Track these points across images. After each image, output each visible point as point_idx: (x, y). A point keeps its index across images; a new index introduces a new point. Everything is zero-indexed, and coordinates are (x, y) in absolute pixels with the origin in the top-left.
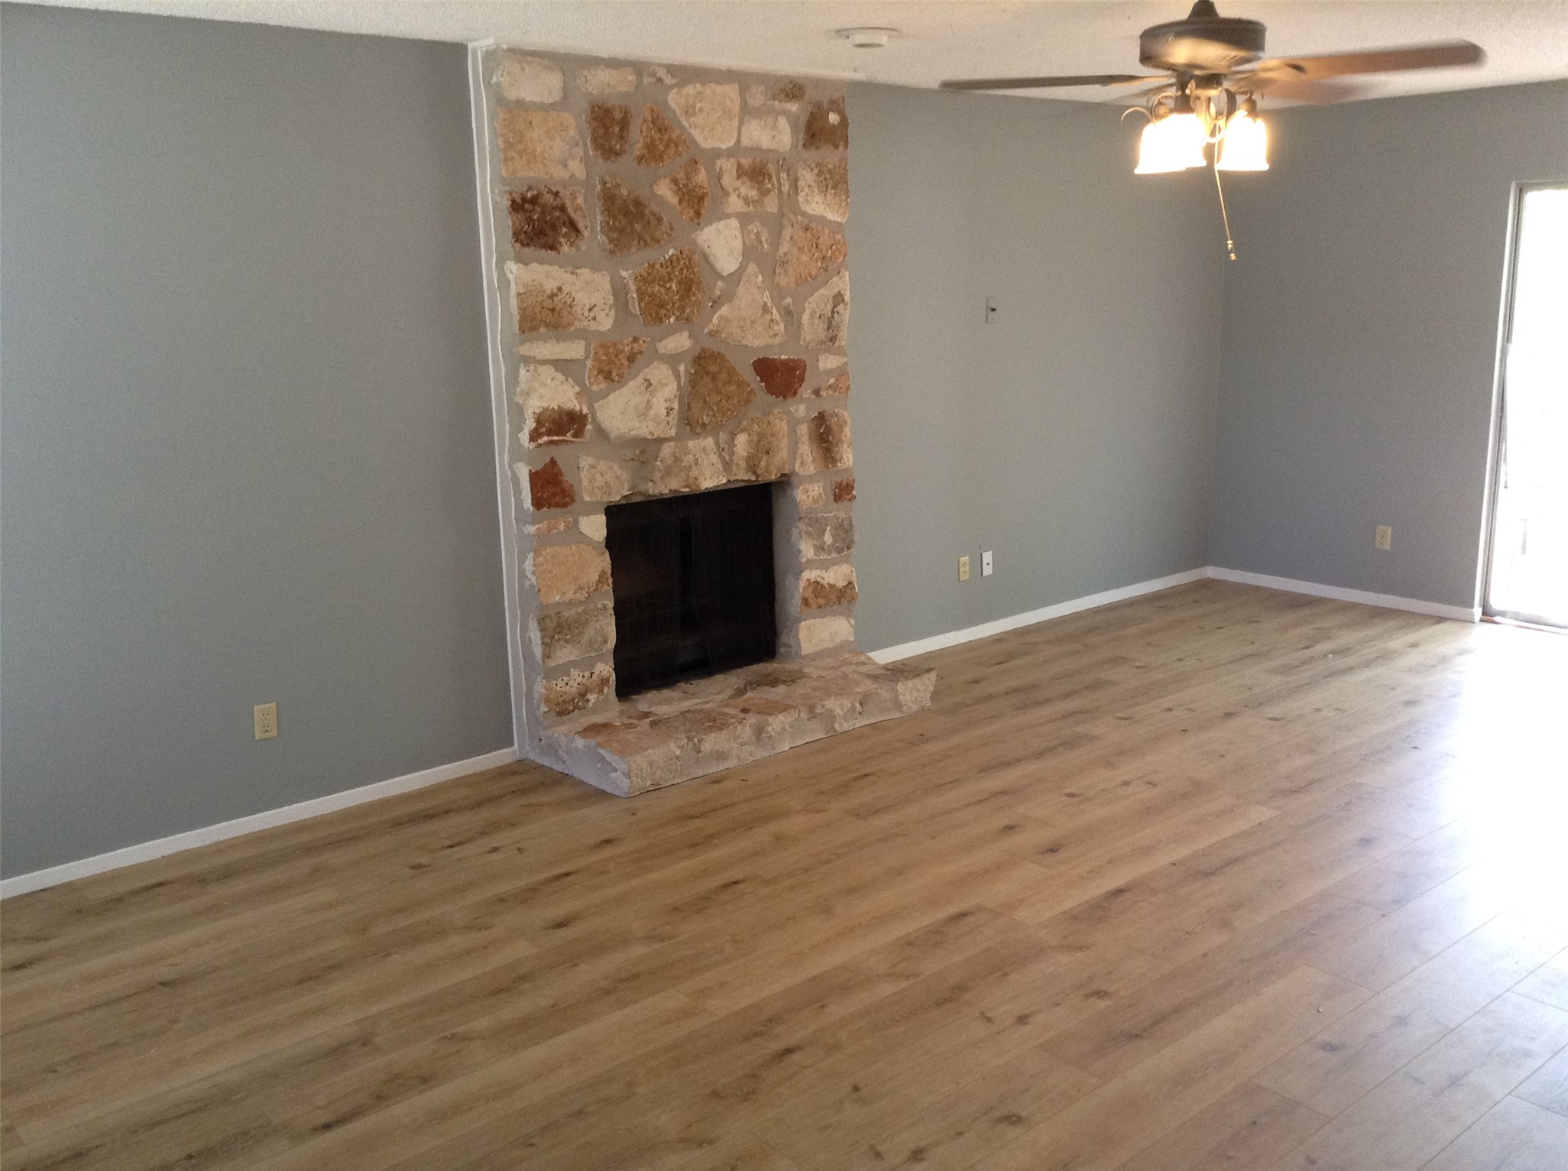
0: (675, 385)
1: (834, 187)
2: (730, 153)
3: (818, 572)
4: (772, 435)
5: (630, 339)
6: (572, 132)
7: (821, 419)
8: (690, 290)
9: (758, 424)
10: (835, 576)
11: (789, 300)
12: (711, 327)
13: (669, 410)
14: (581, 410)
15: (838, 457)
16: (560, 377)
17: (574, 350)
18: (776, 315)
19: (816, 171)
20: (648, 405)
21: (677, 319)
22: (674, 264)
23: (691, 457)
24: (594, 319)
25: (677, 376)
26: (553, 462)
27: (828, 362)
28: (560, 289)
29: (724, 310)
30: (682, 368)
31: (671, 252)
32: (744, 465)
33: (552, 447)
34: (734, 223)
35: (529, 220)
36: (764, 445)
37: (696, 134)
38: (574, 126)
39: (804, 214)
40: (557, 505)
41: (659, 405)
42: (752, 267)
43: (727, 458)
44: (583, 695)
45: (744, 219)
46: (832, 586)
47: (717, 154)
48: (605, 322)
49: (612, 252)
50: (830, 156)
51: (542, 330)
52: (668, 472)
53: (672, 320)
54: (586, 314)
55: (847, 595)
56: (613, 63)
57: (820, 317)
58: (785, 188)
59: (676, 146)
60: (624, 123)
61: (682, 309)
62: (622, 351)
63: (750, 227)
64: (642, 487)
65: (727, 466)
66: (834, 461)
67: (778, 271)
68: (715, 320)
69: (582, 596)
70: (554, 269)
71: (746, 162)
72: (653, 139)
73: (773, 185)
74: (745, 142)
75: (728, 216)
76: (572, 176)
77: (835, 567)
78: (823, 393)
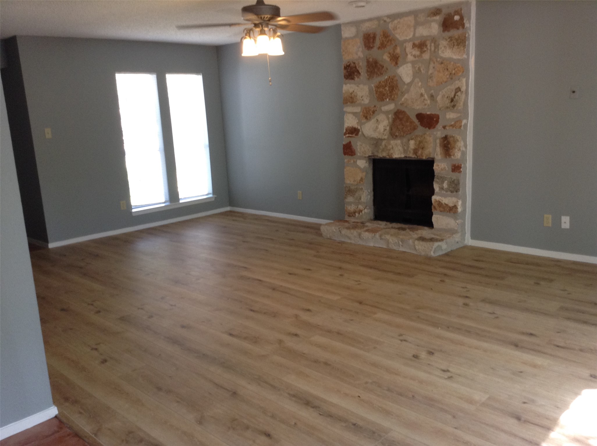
0: (387, 122)
1: (458, 45)
2: (410, 40)
3: (440, 198)
4: (426, 142)
5: (373, 106)
6: (359, 44)
7: (446, 138)
8: (393, 89)
9: (420, 137)
10: (448, 201)
11: (432, 91)
12: (401, 102)
13: (385, 130)
14: (358, 127)
15: (452, 154)
16: (354, 117)
17: (358, 110)
18: (426, 97)
19: (449, 40)
20: (377, 128)
21: (389, 100)
22: (387, 81)
23: (391, 146)
24: (363, 100)
25: (388, 119)
26: (350, 142)
27: (451, 115)
28: (354, 91)
29: (406, 96)
30: (390, 116)
31: (386, 77)
32: (412, 152)
33: (349, 138)
34: (410, 65)
35: (348, 71)
36: (421, 146)
37: (398, 36)
38: (359, 42)
39: (441, 57)
40: (350, 155)
41: (381, 127)
42: (417, 80)
43: (406, 148)
44: (355, 213)
45: (413, 63)
46: (447, 205)
47: (406, 41)
48: (366, 101)
49: (369, 79)
50: (455, 33)
51: (349, 103)
52: (383, 150)
53: (388, 100)
54: (360, 98)
55: (453, 210)
56: (370, 20)
57: (447, 97)
58: (433, 49)
59: (391, 41)
60: (374, 38)
61: (391, 96)
62: (371, 110)
63: (416, 66)
64: (376, 154)
65: (405, 151)
66: (450, 156)
67: (429, 80)
68: (403, 99)
69: (356, 183)
70: (353, 85)
71: (417, 42)
72: (383, 41)
73: (427, 49)
74: (417, 35)
75: (408, 63)
76: (359, 57)
77: (450, 198)
78: (447, 128)
